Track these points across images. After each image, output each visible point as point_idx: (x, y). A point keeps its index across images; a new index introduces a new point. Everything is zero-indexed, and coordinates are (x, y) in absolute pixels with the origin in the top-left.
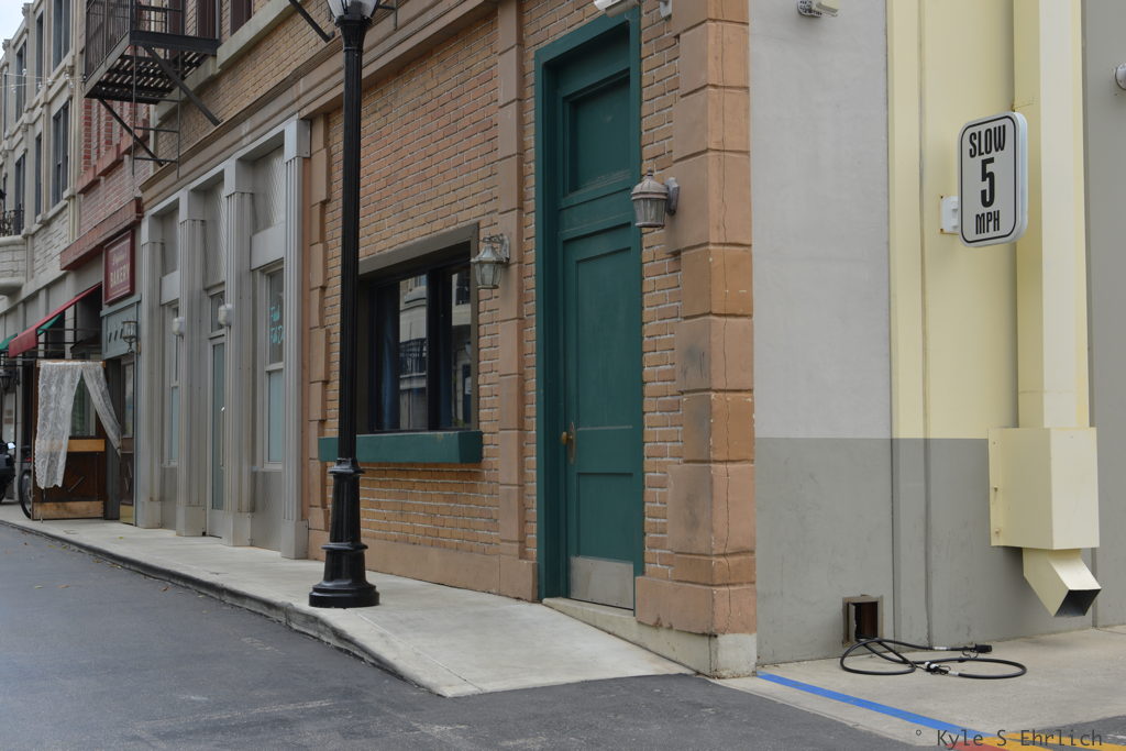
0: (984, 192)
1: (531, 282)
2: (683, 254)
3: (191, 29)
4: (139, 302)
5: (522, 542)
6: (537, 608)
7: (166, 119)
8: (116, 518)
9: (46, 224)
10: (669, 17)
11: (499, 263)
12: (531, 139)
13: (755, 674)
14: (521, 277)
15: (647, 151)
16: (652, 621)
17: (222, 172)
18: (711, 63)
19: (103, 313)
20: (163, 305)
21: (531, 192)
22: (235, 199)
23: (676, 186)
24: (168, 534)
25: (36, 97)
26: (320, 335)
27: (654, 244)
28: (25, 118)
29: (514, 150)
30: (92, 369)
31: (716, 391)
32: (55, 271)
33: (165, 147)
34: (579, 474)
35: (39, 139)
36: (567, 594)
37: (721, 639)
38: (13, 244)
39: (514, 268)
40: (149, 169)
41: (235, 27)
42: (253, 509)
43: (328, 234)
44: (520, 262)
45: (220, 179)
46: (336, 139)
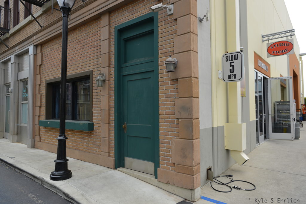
2: (179, 80)
5: (109, 153)
6: (116, 171)
10: (172, 14)
12: (113, 49)
15: (160, 51)
21: (113, 62)
22: (14, 64)
23: (176, 60)
26: (39, 96)
29: (107, 52)
34: (128, 136)
36: (123, 166)
41: (14, 26)
43: (41, 72)
44: (109, 81)
45: (9, 60)
46: (44, 50)
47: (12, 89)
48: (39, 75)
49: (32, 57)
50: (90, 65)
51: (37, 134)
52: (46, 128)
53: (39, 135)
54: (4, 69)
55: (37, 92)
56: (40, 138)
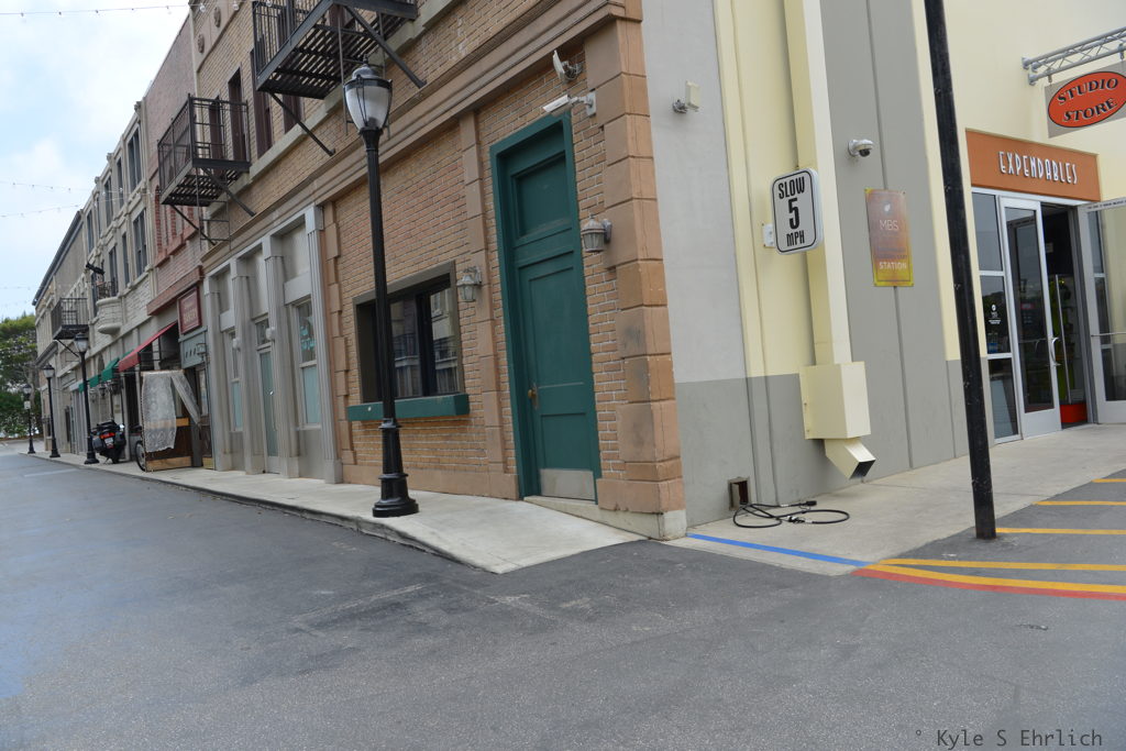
0: (791, 220)
1: (498, 296)
2: (618, 268)
3: (230, 156)
4: (206, 331)
5: (505, 462)
6: (520, 503)
7: (215, 216)
8: (202, 465)
9: (134, 288)
10: (594, 115)
11: (475, 285)
12: (491, 204)
13: (686, 535)
14: (491, 292)
15: (582, 204)
16: (612, 507)
17: (260, 245)
18: (630, 141)
19: (180, 340)
20: (222, 332)
21: (494, 238)
22: (271, 261)
23: (609, 224)
24: (240, 474)
25: (119, 211)
26: (340, 343)
27: (593, 265)
28: (114, 224)
29: (479, 211)
30: (176, 374)
31: (650, 355)
32: (143, 316)
33: (216, 232)
34: (542, 416)
35: (124, 237)
36: (538, 493)
37: (665, 514)
38: (113, 302)
39: (486, 288)
40: (206, 247)
41: (261, 153)
42: (299, 454)
43: (341, 278)
44: (489, 284)
45: (259, 249)
46: (342, 217)
47: (273, 332)
48: (336, 285)
49: (314, 238)
50: (448, 247)
51: (347, 445)
52: (365, 426)
53: (352, 448)
54: (247, 277)
55: (336, 332)
56: (355, 454)
